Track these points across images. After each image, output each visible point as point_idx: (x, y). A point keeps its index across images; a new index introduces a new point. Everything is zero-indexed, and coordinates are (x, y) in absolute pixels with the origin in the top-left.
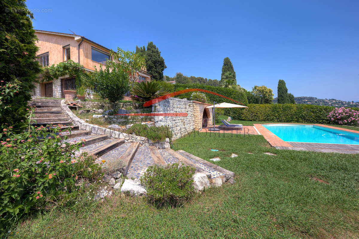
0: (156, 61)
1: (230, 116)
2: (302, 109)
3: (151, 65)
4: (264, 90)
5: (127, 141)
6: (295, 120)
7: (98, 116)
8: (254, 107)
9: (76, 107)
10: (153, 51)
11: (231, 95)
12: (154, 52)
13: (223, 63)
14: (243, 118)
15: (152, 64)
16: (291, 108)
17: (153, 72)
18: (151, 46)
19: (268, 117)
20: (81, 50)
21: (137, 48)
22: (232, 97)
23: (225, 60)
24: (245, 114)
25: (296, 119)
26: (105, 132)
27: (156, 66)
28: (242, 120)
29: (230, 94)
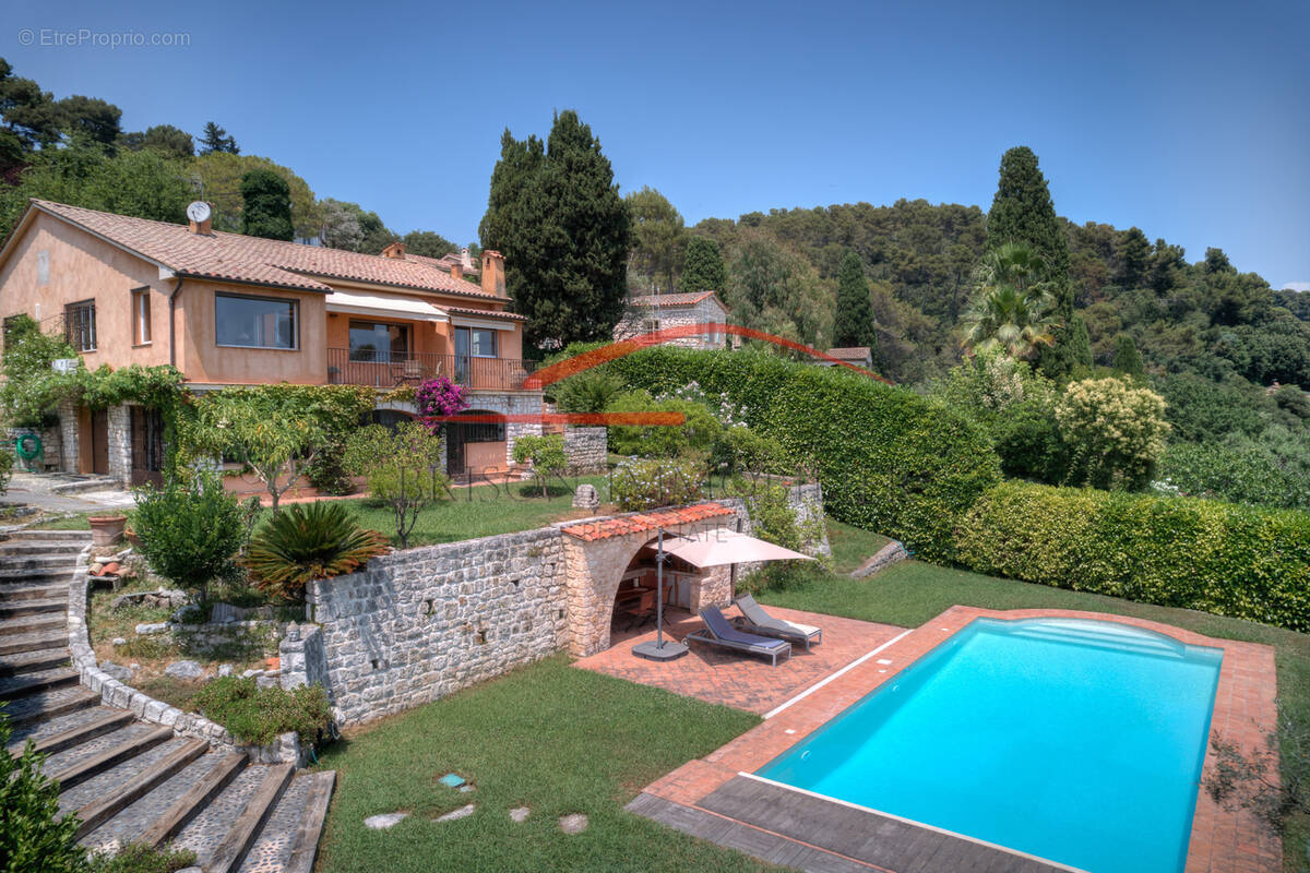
0: (582, 216)
1: (897, 537)
2: (1257, 538)
3: (555, 240)
4: (1100, 403)
5: (179, 734)
6: (1211, 598)
7: (149, 629)
8: (1016, 501)
9: (111, 583)
10: (570, 163)
11: (910, 427)
12: (574, 166)
13: (998, 178)
14: (962, 557)
15: (561, 236)
16: (1198, 530)
17: (566, 274)
18: (570, 132)
19: (1078, 562)
20: (180, 313)
21: (507, 140)
22: (910, 441)
23: (1006, 162)
24: (974, 535)
25: (1217, 593)
26: (130, 701)
27: (581, 242)
28: (957, 565)
29: (904, 420)
